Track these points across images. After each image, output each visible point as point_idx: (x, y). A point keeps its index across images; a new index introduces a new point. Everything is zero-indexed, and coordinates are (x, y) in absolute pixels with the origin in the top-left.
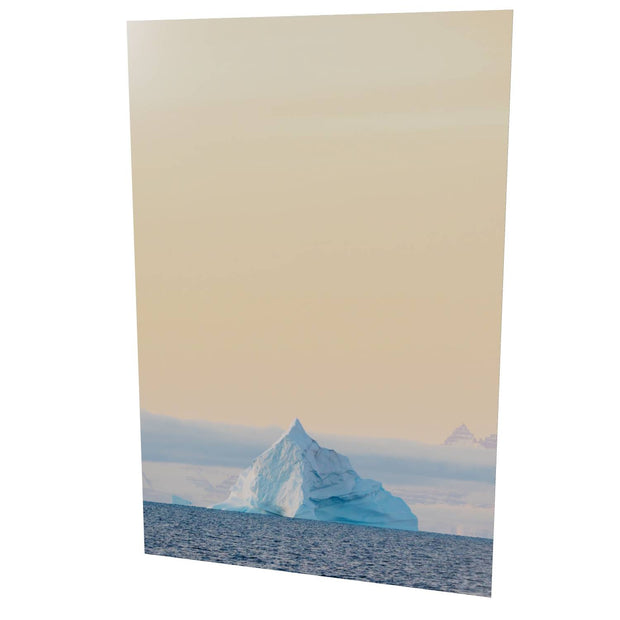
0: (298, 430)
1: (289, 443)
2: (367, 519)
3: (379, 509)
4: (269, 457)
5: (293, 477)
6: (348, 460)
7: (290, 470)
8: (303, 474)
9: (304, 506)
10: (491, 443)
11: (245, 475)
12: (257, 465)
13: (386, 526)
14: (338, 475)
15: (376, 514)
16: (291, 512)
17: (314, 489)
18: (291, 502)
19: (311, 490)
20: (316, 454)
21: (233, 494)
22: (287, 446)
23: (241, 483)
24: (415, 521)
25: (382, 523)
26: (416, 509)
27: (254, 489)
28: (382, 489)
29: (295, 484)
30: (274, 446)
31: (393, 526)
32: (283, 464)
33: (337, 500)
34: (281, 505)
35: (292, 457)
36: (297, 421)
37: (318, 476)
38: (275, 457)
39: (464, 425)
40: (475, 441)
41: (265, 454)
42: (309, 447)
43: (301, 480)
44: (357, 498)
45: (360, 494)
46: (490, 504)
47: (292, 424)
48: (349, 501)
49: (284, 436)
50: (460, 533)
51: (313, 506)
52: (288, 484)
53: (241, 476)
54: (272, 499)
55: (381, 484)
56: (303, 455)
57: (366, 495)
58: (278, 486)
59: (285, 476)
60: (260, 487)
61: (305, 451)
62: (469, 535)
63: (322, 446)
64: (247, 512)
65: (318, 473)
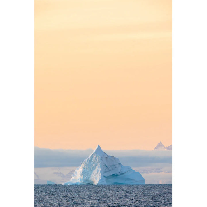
0: (99, 149)
1: (96, 155)
2: (126, 182)
3: (131, 178)
4: (87, 161)
5: (97, 168)
6: (118, 159)
7: (96, 165)
8: (101, 167)
9: (101, 179)
10: (170, 148)
11: (78, 169)
12: (83, 165)
13: (133, 184)
14: (114, 165)
15: (129, 179)
16: (96, 182)
17: (105, 172)
18: (96, 178)
19: (104, 173)
20: (106, 158)
21: (73, 178)
22: (94, 156)
23: (76, 173)
24: (144, 181)
25: (131, 183)
26: (144, 176)
27: (81, 175)
28: (132, 170)
29: (98, 171)
30: (89, 157)
31: (135, 184)
32: (93, 163)
33: (114, 176)
34: (93, 180)
35: (97, 160)
36: (99, 146)
37: (107, 167)
38: (90, 161)
39: (161, 142)
40: (165, 147)
41: (86, 160)
42: (103, 156)
43: (100, 169)
44: (122, 174)
45: (123, 172)
46: (171, 171)
47: (97, 147)
48: (119, 175)
49: (93, 152)
50: (160, 183)
51: (105, 179)
52: (95, 171)
53: (76, 170)
54: (89, 178)
55: (131, 167)
56: (101, 159)
57: (125, 172)
58: (91, 173)
59: (94, 168)
60: (84, 173)
61: (102, 157)
62: (164, 184)
63: (108, 155)
64: (79, 184)
65: (107, 166)
